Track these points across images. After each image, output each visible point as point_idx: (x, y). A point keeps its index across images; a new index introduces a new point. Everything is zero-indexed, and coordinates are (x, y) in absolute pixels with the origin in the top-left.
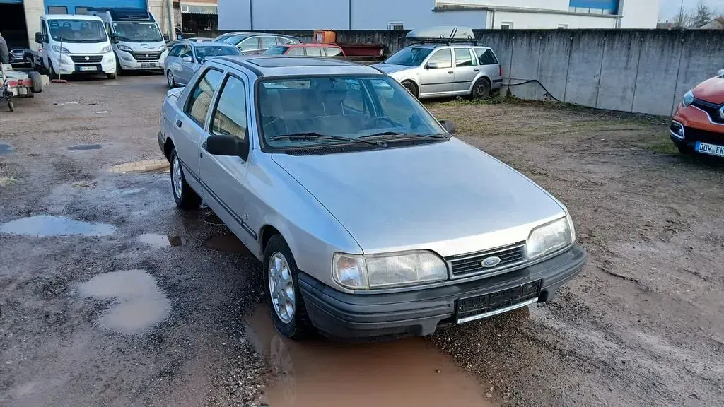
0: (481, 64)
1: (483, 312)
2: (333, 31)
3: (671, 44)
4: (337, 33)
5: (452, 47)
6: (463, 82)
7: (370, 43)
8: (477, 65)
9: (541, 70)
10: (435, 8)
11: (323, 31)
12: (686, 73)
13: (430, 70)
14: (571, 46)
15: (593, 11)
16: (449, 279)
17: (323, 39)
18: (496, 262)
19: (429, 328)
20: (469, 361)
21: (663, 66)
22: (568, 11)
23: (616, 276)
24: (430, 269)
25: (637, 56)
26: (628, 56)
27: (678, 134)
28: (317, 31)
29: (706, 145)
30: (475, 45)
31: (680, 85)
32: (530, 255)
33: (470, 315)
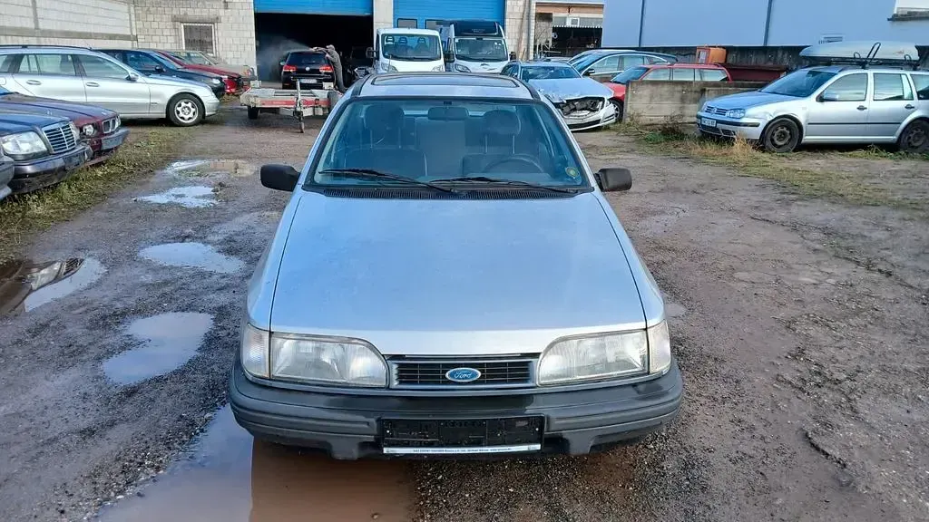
0: (919, 98)
1: (430, 445)
2: (724, 47)
4: (729, 50)
5: (870, 72)
6: (887, 123)
7: (770, 64)
8: (913, 99)
10: (895, 15)
11: (710, 48)
13: (825, 103)
16: (388, 388)
17: (707, 57)
18: (472, 376)
19: (346, 449)
20: (431, 514)
23: (817, 449)
24: (363, 368)
28: (701, 48)
30: (915, 69)
32: (543, 379)
33: (407, 445)
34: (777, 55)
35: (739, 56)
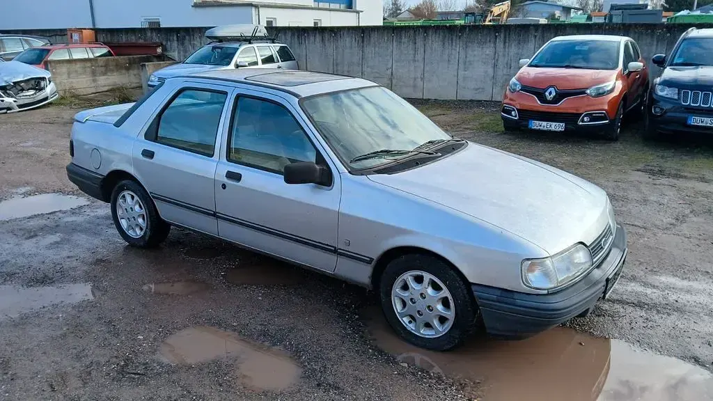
2: (92, 29)
3: (450, 39)
4: (97, 31)
5: (255, 45)
7: (141, 41)
8: (279, 61)
9: (337, 65)
10: (194, 3)
11: (80, 30)
12: (465, 63)
14: (363, 42)
15: (333, 6)
16: (593, 264)
17: (81, 39)
21: (446, 57)
22: (313, 6)
25: (422, 50)
26: (415, 50)
27: (512, 116)
28: (70, 29)
29: (537, 122)
30: (274, 43)
31: (461, 73)
34: (146, 34)
35: (109, 36)
